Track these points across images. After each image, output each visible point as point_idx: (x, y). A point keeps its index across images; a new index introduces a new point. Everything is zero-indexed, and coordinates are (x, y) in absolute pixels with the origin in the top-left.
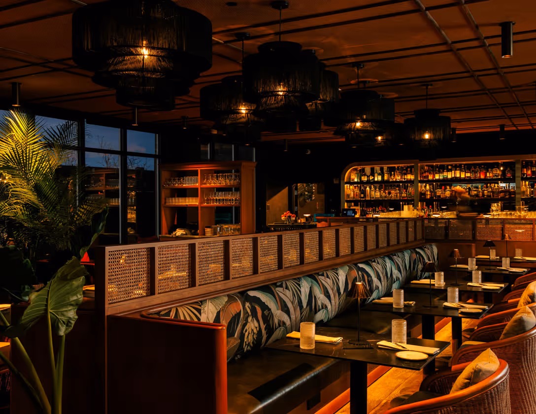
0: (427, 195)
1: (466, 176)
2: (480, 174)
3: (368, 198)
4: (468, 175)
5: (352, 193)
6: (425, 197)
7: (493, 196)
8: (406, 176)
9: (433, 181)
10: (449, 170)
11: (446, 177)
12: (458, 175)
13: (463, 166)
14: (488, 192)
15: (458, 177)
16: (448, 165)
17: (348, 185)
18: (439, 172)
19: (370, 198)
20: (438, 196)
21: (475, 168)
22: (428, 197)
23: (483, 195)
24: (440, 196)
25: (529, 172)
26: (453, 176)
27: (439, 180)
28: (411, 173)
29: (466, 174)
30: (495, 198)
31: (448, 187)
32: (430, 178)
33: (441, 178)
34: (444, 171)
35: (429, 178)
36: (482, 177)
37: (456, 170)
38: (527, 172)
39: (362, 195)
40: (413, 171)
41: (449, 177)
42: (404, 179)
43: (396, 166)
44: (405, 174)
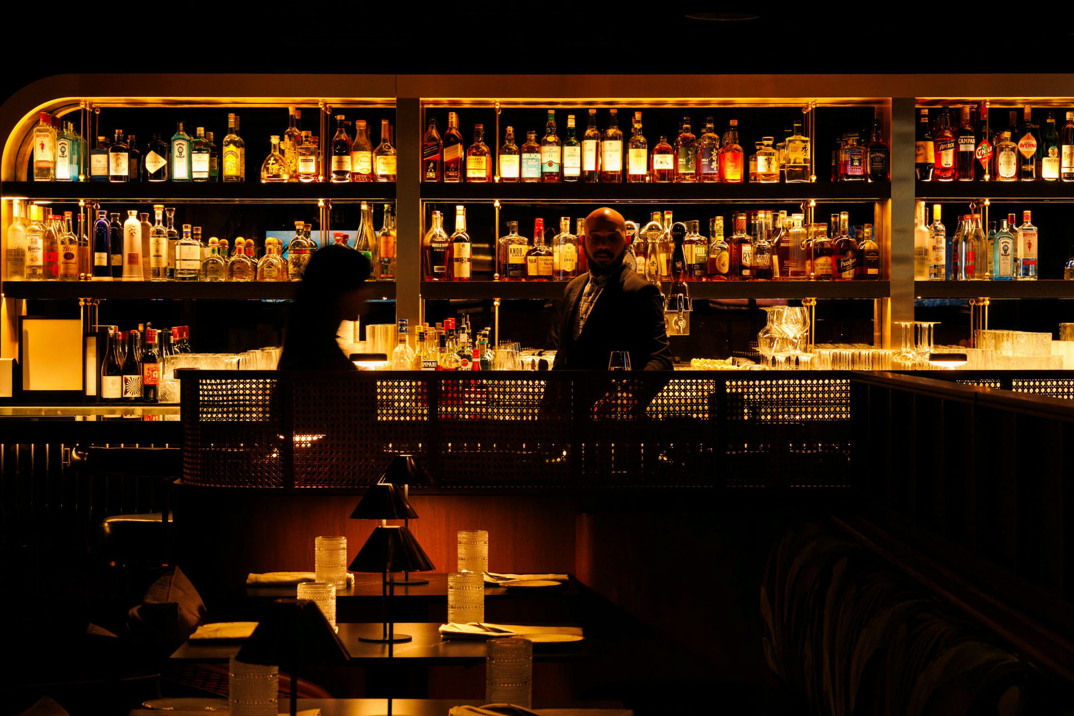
0: (460, 260)
1: (657, 166)
2: (721, 159)
3: (133, 276)
4: (663, 162)
5: (40, 243)
6: (451, 267)
7: (783, 273)
8: (347, 159)
9: (490, 188)
10: (565, 138)
11: (555, 169)
12: (612, 163)
13: (638, 116)
14: (760, 251)
15: (613, 175)
16: (562, 115)
17: (16, 200)
18: (522, 147)
19: (146, 271)
20: (515, 267)
21: (697, 130)
22: (465, 271)
23: (736, 264)
24: (523, 267)
25: (948, 159)
26: (590, 166)
27: (518, 187)
28: (376, 146)
29: (657, 158)
30: (791, 278)
31: (565, 223)
32: (477, 169)
33: (532, 173)
34: (541, 142)
35: (470, 174)
36: (733, 174)
37: (602, 137)
38: (938, 157)
39: (101, 259)
40: (385, 134)
41: (567, 172)
42: (341, 173)
43: (291, 103)
44: (345, 149)
